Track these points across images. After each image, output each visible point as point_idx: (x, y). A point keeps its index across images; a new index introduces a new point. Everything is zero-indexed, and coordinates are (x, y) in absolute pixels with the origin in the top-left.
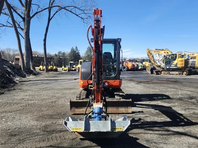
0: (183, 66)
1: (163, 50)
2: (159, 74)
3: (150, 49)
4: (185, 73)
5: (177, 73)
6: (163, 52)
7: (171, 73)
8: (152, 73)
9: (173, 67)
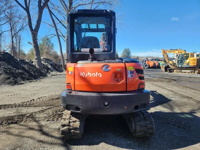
0: (196, 64)
1: (177, 50)
2: (172, 72)
3: (165, 49)
4: (197, 71)
5: (189, 71)
6: (177, 52)
7: (183, 71)
8: (166, 71)
9: (185, 65)
